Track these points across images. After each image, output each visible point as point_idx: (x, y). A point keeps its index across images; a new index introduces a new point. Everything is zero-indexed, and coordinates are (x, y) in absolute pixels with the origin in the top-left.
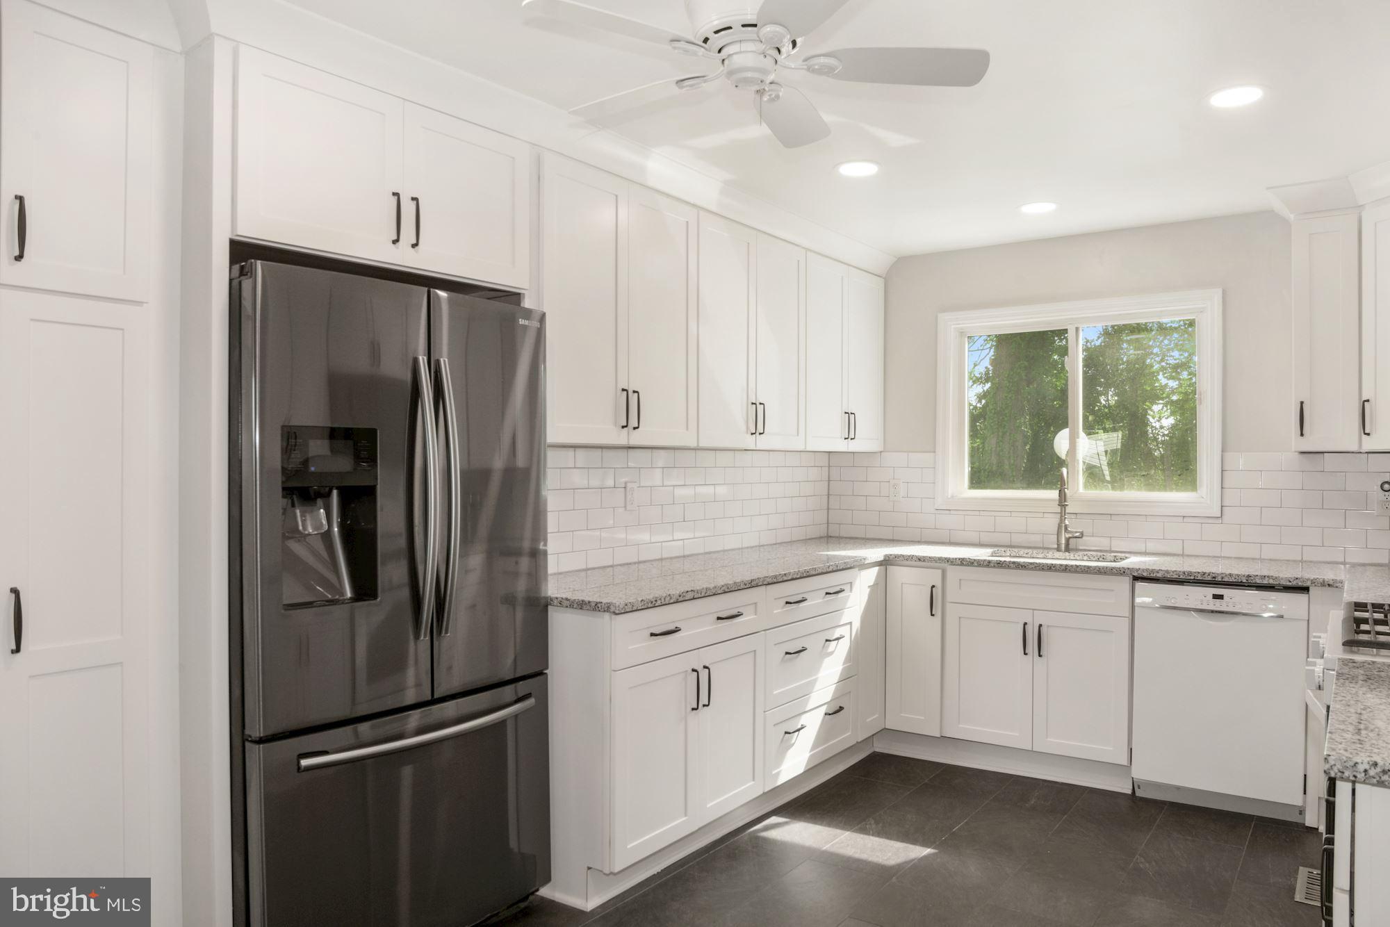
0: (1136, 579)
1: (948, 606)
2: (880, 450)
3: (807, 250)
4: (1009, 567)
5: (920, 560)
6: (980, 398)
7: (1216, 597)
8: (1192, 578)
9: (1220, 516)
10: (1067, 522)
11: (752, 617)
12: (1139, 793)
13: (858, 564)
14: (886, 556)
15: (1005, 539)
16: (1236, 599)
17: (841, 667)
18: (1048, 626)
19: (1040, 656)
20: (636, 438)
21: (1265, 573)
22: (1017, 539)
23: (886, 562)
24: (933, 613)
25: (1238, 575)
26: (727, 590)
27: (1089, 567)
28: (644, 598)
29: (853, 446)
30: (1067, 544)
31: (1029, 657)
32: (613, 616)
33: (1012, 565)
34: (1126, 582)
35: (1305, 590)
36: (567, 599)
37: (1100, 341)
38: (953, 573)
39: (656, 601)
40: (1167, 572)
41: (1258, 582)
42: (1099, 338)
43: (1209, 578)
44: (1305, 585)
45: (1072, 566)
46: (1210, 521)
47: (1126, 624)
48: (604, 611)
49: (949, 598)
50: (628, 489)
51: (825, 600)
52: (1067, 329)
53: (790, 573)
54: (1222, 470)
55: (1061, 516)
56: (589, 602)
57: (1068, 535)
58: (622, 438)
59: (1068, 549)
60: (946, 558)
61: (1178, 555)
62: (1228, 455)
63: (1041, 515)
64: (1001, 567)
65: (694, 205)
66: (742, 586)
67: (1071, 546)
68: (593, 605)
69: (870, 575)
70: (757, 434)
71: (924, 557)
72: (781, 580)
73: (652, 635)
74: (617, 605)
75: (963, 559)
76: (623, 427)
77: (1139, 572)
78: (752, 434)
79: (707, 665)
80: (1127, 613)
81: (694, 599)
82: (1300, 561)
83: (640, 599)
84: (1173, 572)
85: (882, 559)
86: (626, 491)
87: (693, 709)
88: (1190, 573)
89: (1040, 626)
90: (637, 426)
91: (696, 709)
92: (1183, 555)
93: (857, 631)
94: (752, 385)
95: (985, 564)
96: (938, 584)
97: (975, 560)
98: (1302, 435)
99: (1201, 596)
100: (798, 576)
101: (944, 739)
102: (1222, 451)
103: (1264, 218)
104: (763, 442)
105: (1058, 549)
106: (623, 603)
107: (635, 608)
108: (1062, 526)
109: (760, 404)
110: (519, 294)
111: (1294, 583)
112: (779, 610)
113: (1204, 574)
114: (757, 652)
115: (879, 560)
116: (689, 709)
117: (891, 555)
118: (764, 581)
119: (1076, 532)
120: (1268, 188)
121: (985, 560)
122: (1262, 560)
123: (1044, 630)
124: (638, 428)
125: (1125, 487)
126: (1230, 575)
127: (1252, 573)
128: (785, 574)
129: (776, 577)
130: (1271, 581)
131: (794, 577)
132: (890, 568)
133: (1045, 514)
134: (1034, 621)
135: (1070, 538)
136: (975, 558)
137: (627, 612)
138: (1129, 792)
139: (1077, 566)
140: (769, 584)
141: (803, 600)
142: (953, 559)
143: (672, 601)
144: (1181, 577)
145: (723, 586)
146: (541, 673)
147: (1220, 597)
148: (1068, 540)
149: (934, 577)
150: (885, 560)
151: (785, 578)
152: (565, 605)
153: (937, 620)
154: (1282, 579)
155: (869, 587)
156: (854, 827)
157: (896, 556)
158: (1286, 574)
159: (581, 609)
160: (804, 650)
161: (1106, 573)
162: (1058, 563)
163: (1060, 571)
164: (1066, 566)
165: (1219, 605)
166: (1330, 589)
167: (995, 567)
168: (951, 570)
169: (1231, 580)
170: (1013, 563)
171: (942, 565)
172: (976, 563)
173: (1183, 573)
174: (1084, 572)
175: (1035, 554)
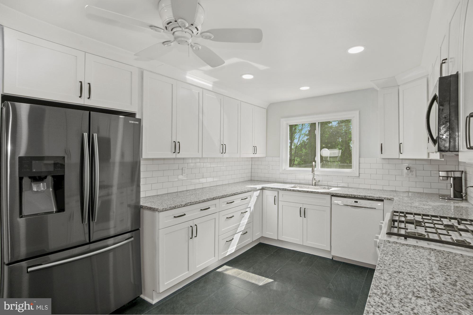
0: (332, 195)
1: (279, 202)
2: (265, 156)
3: (241, 101)
4: (296, 191)
5: (272, 188)
6: (307, 139)
7: (355, 202)
8: (348, 196)
9: (359, 176)
10: (315, 177)
11: (214, 208)
12: (334, 259)
13: (253, 190)
14: (262, 187)
15: (298, 181)
16: (361, 203)
17: (247, 220)
18: (307, 209)
19: (305, 217)
20: (179, 156)
21: (371, 195)
22: (302, 182)
23: (263, 189)
24: (275, 204)
25: (362, 196)
26: (204, 201)
27: (318, 192)
28: (170, 206)
29: (256, 156)
30: (315, 184)
31: (302, 217)
32: (159, 212)
34: (329, 197)
35: (382, 200)
36: (147, 206)
37: (337, 125)
38: (281, 192)
39: (176, 207)
40: (341, 194)
41: (368, 198)
42: (337, 124)
43: (353, 196)
44: (382, 199)
45: (314, 191)
46: (356, 178)
47: (329, 209)
48: (156, 211)
49: (280, 200)
50: (183, 170)
51: (241, 201)
52: (316, 123)
53: (228, 195)
54: (359, 163)
55: (313, 176)
56: (152, 208)
57: (315, 181)
58: (174, 156)
60: (279, 188)
61: (346, 187)
62: (361, 159)
63: (308, 175)
64: (294, 191)
65: (202, 88)
66: (210, 200)
67: (316, 184)
68: (153, 209)
69: (257, 193)
70: (224, 153)
72: (225, 197)
73: (175, 217)
74: (159, 209)
75: (283, 189)
76: (174, 153)
77: (333, 194)
78: (222, 153)
79: (196, 224)
80: (329, 205)
81: (191, 205)
82: (382, 190)
83: (169, 207)
84: (343, 194)
85: (261, 188)
86: (182, 170)
87: (191, 238)
88: (348, 195)
89: (305, 208)
90: (179, 152)
91: (192, 238)
92: (348, 187)
93: (252, 210)
94: (222, 139)
96: (277, 195)
98: (382, 153)
99: (351, 202)
100: (231, 195)
101: (278, 241)
102: (359, 157)
103: (372, 90)
104: (225, 155)
105: (313, 185)
106: (162, 208)
107: (167, 210)
108: (313, 179)
109: (225, 145)
110: (135, 113)
111: (379, 199)
112: (224, 205)
113: (352, 195)
114: (216, 218)
115: (260, 188)
116: (189, 238)
118: (218, 197)
119: (317, 180)
120: (371, 81)
121: (290, 189)
122: (371, 189)
123: (306, 210)
124: (179, 153)
125: (332, 167)
126: (360, 195)
127: (366, 195)
128: (226, 195)
129: (223, 196)
130: (372, 198)
131: (230, 195)
132: (264, 191)
133: (309, 175)
134: (303, 207)
135: (316, 182)
136: (287, 188)
137: (163, 211)
138: (331, 258)
139: (315, 192)
140: (220, 198)
141: (233, 202)
142: (281, 188)
143: (182, 206)
144: (345, 195)
145: (202, 200)
146: (138, 229)
147: (357, 202)
148: (315, 182)
149: (275, 193)
150: (262, 188)
151: (226, 196)
152: (146, 208)
153: (276, 206)
154: (375, 197)
155: (257, 196)
156: (247, 270)
157: (265, 187)
158: (377, 195)
159: (150, 210)
160: (233, 216)
161: (323, 194)
162: (310, 190)
163: (310, 193)
164: (312, 191)
165: (356, 204)
166: (390, 201)
167: (292, 191)
168: (280, 191)
169: (360, 197)
170: (297, 190)
171: (278, 190)
172: (287, 190)
173: (346, 194)
174: (316, 193)
175: (306, 187)
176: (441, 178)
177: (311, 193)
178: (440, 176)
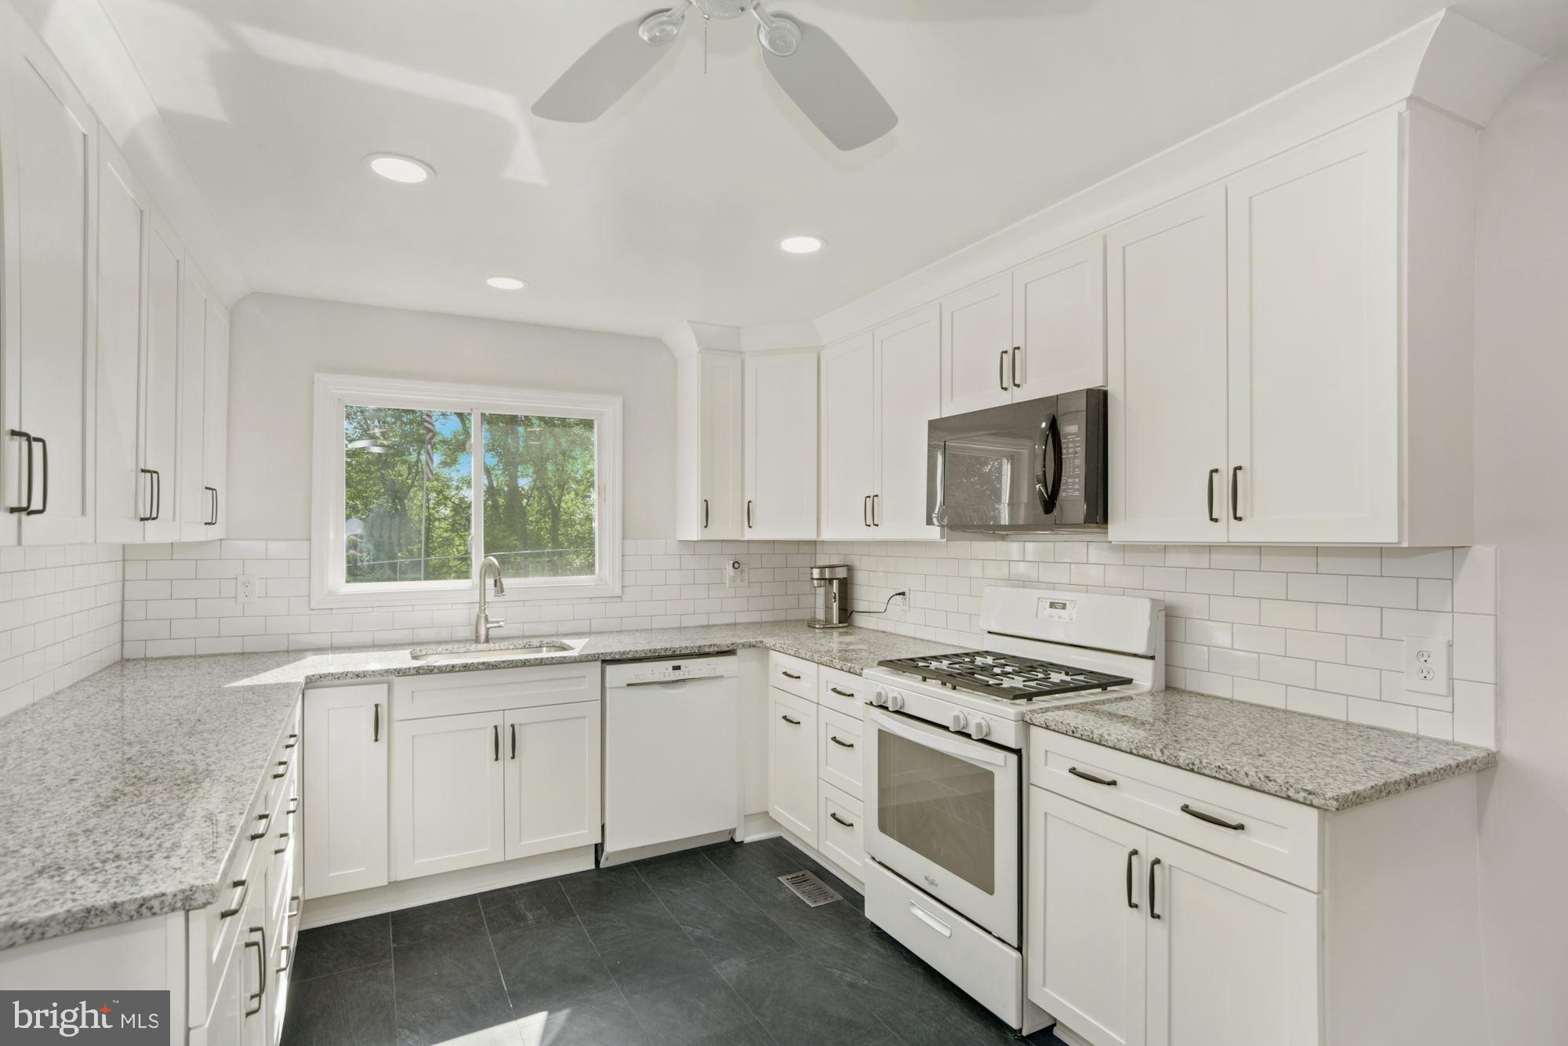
0: (604, 662)
1: (396, 726)
4: (478, 669)
5: (358, 676)
7: (673, 670)
8: (656, 654)
9: (621, 595)
14: (307, 678)
16: (692, 668)
18: (520, 725)
19: (514, 758)
24: (378, 738)
25: (691, 647)
27: (564, 658)
30: (487, 635)
31: (502, 761)
33: (481, 666)
34: (595, 667)
35: (734, 651)
38: (401, 684)
40: (636, 652)
41: (707, 650)
43: (669, 653)
44: (736, 648)
45: (547, 659)
46: (613, 600)
47: (596, 707)
49: (396, 716)
55: (482, 605)
57: (487, 626)
59: (487, 640)
60: (395, 670)
62: (627, 543)
64: (468, 670)
67: (490, 637)
71: (364, 672)
75: (419, 668)
77: (609, 656)
80: (598, 696)
84: (641, 651)
85: (304, 680)
88: (655, 651)
89: (514, 726)
95: (448, 669)
96: (383, 702)
97: (434, 667)
98: (707, 526)
99: (661, 670)
101: (395, 886)
105: (476, 641)
108: (481, 618)
113: (667, 649)
117: (314, 676)
119: (497, 622)
121: (447, 666)
123: (518, 729)
126: (686, 647)
127: (699, 643)
132: (312, 693)
133: (454, 605)
134: (507, 721)
135: (490, 628)
136: (435, 664)
139: (553, 658)
142: (406, 669)
144: (647, 655)
147: (677, 668)
148: (488, 630)
149: (379, 693)
150: (306, 683)
153: (383, 745)
154: (724, 646)
157: (320, 676)
161: (581, 661)
162: (533, 657)
163: (534, 665)
164: (542, 659)
165: (678, 675)
166: (754, 649)
167: (459, 671)
168: (398, 682)
169: (688, 651)
170: (483, 663)
171: (385, 678)
172: (436, 671)
173: (650, 651)
174: (558, 663)
175: (455, 650)
176: (815, 582)
177: (538, 665)
178: (812, 579)
